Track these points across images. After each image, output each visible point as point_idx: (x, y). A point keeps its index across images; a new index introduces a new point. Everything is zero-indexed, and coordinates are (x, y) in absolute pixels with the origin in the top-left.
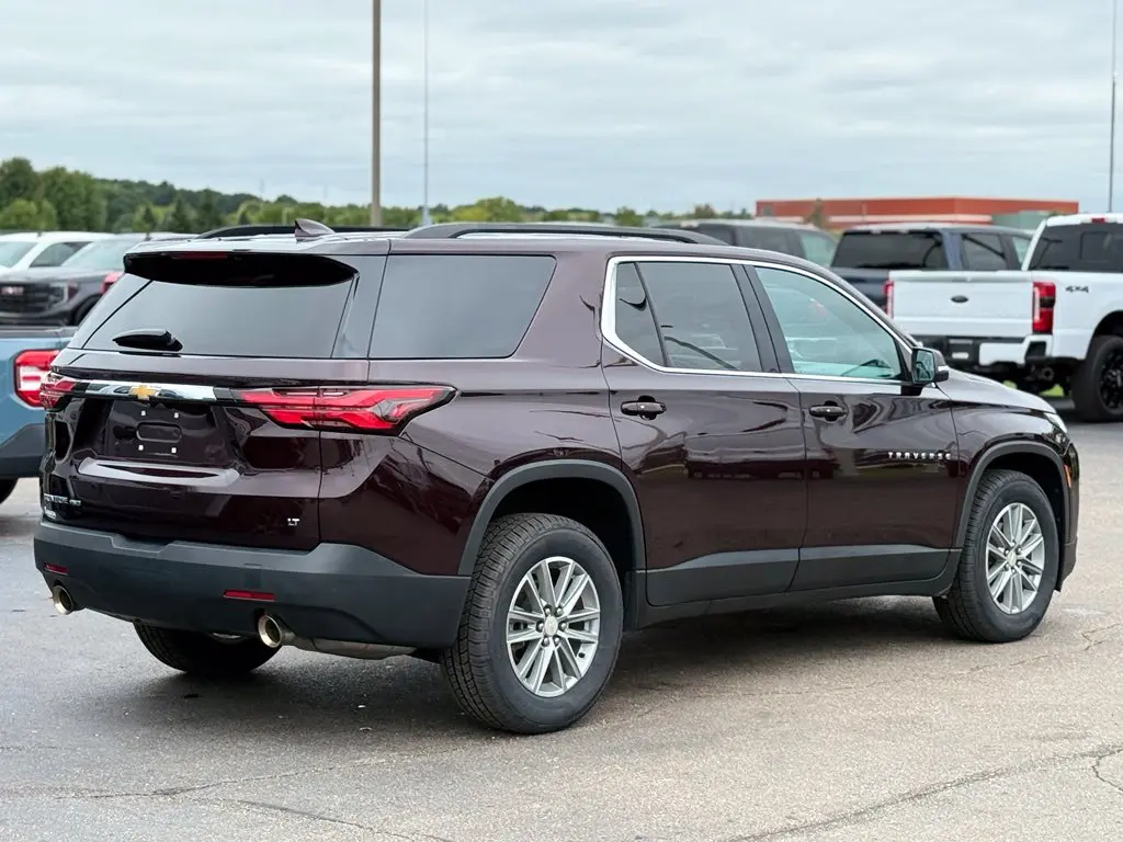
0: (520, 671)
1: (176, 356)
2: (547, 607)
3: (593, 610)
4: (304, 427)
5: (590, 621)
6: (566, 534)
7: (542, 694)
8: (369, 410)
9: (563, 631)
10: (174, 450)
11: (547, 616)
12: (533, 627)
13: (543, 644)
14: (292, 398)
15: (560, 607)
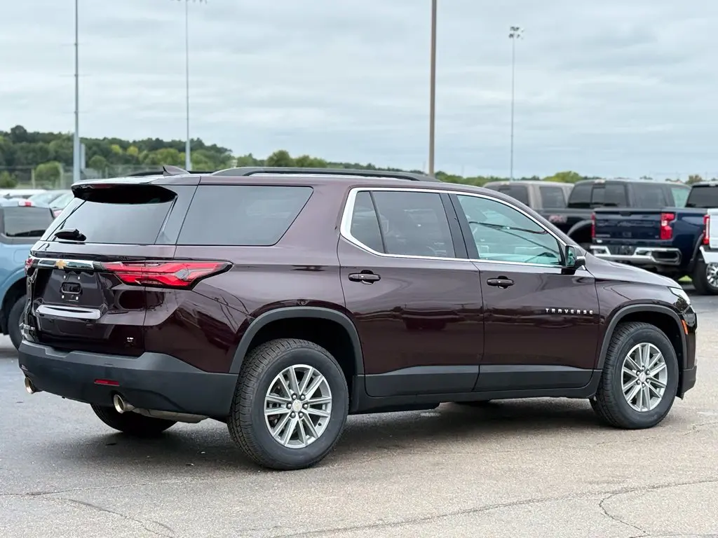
0: (274, 433)
1: (83, 244)
2: (294, 394)
3: (327, 397)
4: (137, 284)
5: (326, 404)
6: (308, 352)
7: (290, 446)
8: (173, 274)
9: (306, 409)
10: (77, 298)
11: (293, 400)
12: (285, 406)
13: (290, 416)
14: (131, 267)
15: (302, 394)
